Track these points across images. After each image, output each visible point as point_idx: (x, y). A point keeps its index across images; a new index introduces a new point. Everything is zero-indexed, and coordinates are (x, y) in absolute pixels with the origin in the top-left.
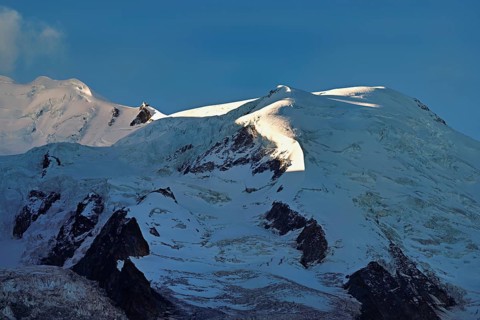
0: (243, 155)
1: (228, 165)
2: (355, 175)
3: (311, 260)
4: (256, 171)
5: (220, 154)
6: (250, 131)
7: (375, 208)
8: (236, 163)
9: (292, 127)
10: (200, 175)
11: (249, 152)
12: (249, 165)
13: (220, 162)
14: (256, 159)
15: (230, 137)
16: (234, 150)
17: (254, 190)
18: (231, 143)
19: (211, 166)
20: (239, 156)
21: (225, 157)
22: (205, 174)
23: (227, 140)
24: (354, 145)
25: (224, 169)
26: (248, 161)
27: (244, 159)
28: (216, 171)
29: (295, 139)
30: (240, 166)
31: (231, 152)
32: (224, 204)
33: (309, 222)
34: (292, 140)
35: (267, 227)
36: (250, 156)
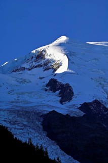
0: (39, 63)
1: (32, 68)
2: (94, 70)
3: (65, 101)
4: (45, 70)
5: (29, 63)
6: (44, 53)
7: (103, 83)
8: (36, 67)
9: (64, 50)
10: (18, 72)
11: (42, 62)
12: (42, 68)
13: (28, 67)
14: (45, 64)
15: (34, 56)
16: (35, 61)
17: (43, 78)
18: (34, 59)
19: (24, 69)
20: (37, 64)
21: (31, 64)
22: (20, 72)
23: (32, 57)
24: (95, 59)
25: (30, 70)
26: (42, 66)
27: (40, 65)
28: (26, 71)
29: (65, 54)
30: (38, 68)
31: (34, 62)
32: (28, 84)
33: (66, 85)
34: (63, 55)
35: (46, 90)
36: (43, 64)
